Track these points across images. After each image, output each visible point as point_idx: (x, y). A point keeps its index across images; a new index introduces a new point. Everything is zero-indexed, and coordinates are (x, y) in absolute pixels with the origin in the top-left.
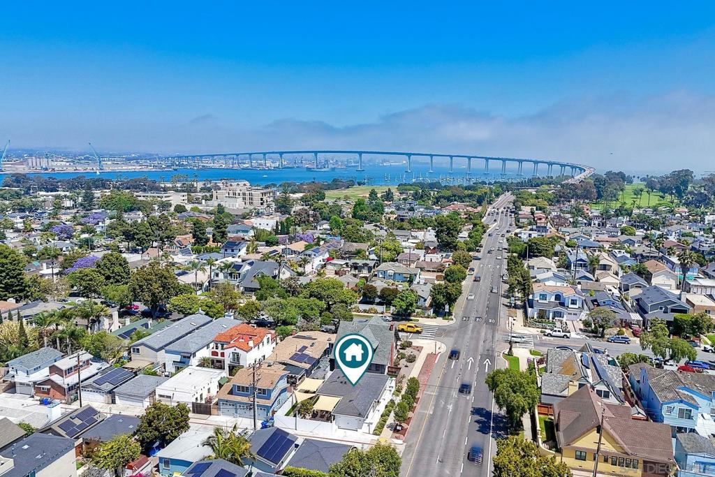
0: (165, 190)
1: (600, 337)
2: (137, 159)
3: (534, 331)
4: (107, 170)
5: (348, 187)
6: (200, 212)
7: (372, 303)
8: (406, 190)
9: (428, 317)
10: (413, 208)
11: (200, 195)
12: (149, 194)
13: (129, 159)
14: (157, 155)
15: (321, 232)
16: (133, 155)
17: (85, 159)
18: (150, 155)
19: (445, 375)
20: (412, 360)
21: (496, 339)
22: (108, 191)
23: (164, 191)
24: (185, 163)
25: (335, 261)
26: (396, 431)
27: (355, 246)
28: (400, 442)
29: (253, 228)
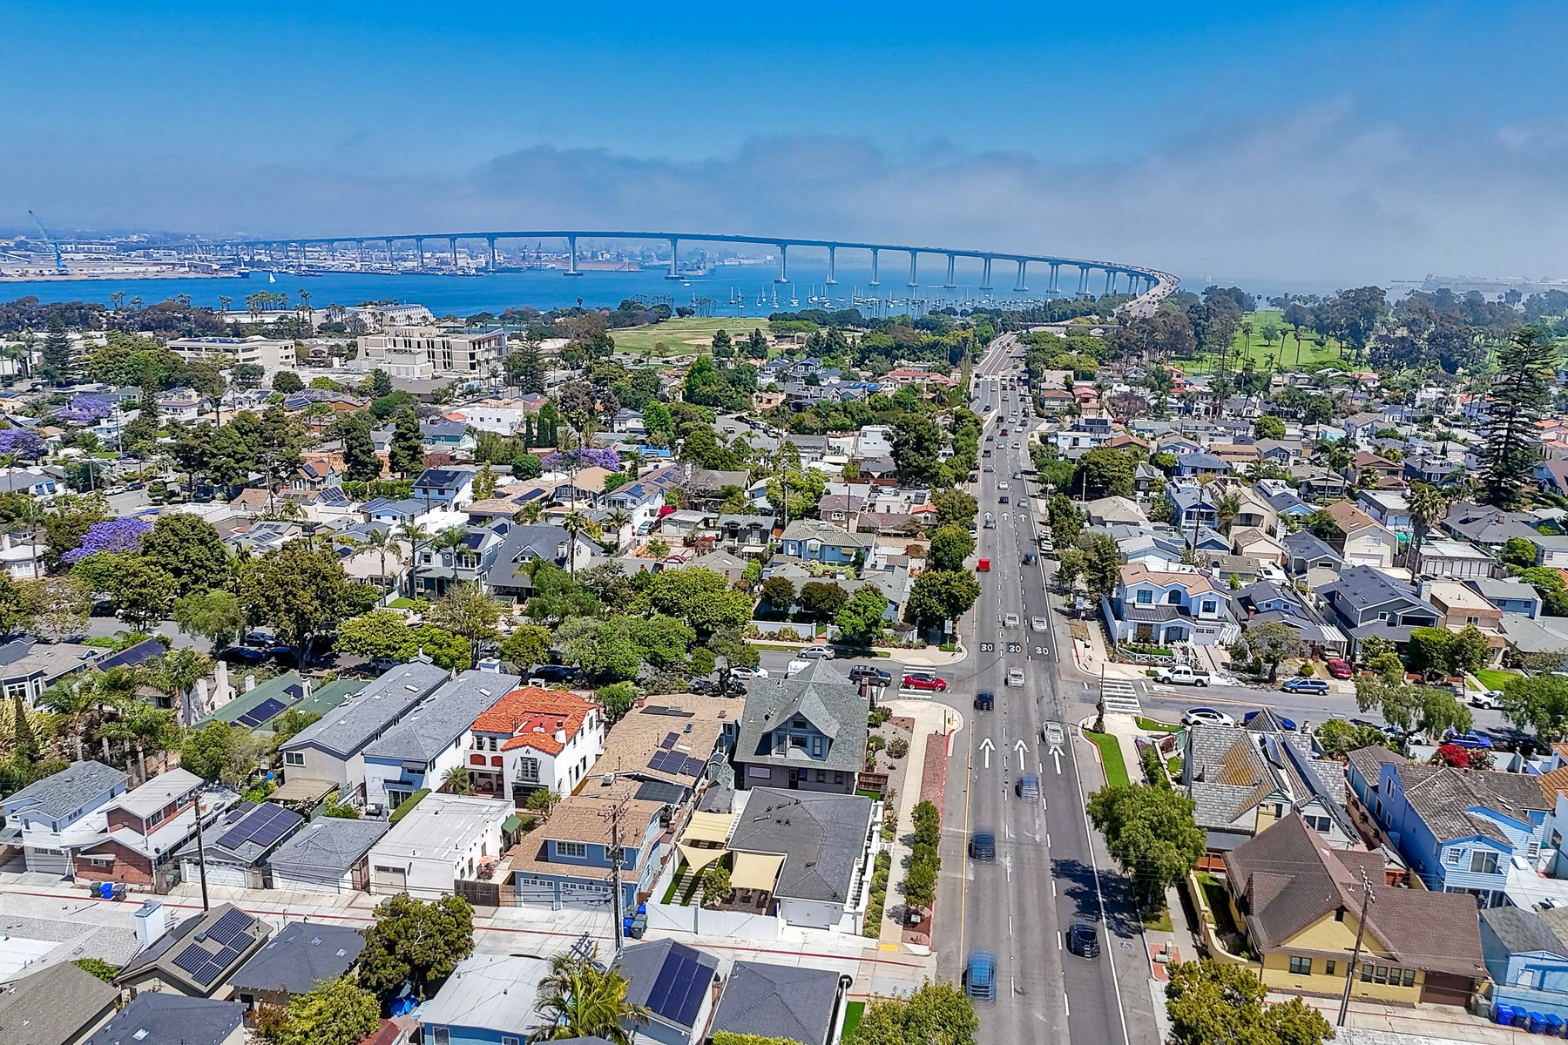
0: (238, 331)
1: (1266, 681)
2: (145, 247)
3: (1132, 672)
4: (77, 274)
5: (658, 322)
6: (336, 388)
7: (781, 617)
8: (789, 329)
9: (909, 647)
10: (814, 376)
11: (323, 343)
12: (203, 344)
13: (127, 248)
14: (193, 237)
15: (624, 436)
16: (135, 238)
17: (19, 246)
18: (177, 237)
19: (976, 784)
20: (899, 751)
21: (1061, 694)
22: (98, 334)
23: (237, 335)
24: (266, 259)
25: (679, 516)
26: (908, 923)
27: (720, 479)
28: (923, 950)
29: (471, 431)
